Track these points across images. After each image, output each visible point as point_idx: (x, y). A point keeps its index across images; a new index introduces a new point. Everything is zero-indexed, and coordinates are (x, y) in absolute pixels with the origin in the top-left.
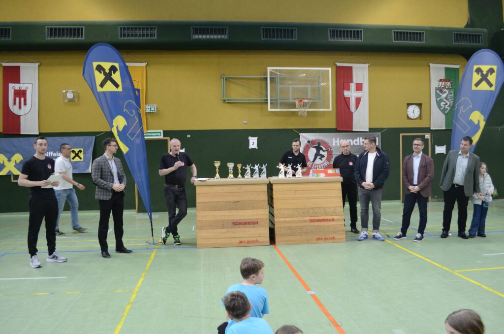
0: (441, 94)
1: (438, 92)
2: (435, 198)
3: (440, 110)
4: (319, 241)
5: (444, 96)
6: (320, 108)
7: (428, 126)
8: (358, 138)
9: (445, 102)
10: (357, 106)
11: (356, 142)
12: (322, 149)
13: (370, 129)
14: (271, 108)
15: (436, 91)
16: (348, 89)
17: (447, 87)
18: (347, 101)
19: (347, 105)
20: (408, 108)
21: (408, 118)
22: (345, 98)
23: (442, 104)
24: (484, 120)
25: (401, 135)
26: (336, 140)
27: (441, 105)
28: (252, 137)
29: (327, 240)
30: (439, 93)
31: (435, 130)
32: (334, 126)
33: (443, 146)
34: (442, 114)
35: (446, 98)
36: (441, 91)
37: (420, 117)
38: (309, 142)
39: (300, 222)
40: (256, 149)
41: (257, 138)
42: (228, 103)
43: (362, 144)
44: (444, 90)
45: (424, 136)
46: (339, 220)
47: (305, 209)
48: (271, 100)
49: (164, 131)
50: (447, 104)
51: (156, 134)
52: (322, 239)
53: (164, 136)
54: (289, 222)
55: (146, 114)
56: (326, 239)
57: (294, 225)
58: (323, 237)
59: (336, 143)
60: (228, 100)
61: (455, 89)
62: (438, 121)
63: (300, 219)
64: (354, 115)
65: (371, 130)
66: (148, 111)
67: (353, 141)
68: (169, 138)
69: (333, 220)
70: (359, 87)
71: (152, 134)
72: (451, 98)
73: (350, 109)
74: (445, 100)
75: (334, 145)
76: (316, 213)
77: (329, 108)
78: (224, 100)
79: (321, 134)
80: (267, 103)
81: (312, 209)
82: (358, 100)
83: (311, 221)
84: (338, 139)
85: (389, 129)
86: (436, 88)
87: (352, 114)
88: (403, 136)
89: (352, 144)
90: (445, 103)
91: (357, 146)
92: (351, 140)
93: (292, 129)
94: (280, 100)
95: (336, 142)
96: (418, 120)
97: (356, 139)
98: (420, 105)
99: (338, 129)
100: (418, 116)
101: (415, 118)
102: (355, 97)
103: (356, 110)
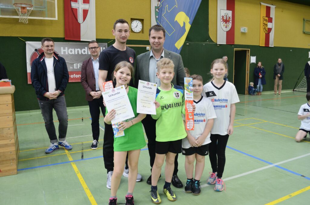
1: (157, 10)
6: (46, 17)
10: (84, 18)
11: (84, 51)
13: (96, 39)
15: (155, 9)
16: (76, 0)
18: (74, 12)
19: (75, 16)
20: (131, 22)
22: (72, 9)
24: (189, 22)
26: (64, 49)
32: (61, 35)
37: (142, 31)
38: (36, 50)
45: (146, 48)
59: (65, 52)
64: (82, 25)
65: (98, 41)
67: (81, 50)
73: (77, 20)
75: (62, 53)
77: (55, 17)
82: (85, 12)
84: (66, 48)
86: (155, 7)
89: (80, 53)
91: (85, 54)
92: (79, 50)
93: (18, 37)
95: (64, 50)
96: (141, 34)
97: (85, 49)
98: (142, 21)
99: (65, 39)
100: (140, 30)
101: (138, 31)
102: (83, 9)
103: (84, 21)
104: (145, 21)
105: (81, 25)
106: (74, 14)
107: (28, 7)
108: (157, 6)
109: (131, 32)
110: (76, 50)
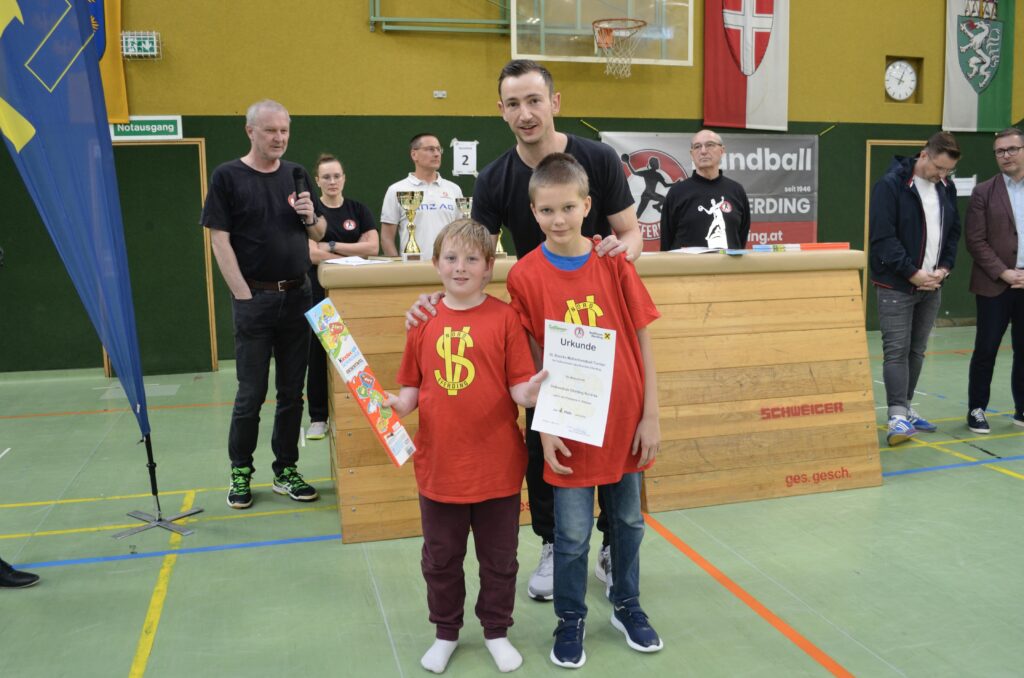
0: (970, 34)
1: (964, 27)
2: (945, 316)
3: (967, 77)
4: (797, 488)
5: (978, 39)
6: (661, 58)
7: (937, 123)
8: (759, 150)
9: (979, 56)
10: (759, 58)
11: (755, 162)
12: (662, 180)
13: (791, 124)
14: (519, 52)
15: (959, 26)
16: (737, 6)
17: (986, 16)
18: (731, 39)
19: (733, 55)
20: (887, 67)
21: (889, 98)
22: (727, 32)
23: (974, 60)
25: (870, 143)
27: (971, 65)
28: (460, 139)
29: (823, 484)
30: (967, 31)
31: (952, 132)
32: (693, 113)
33: (971, 176)
34: (972, 89)
35: (982, 47)
36: (971, 27)
37: (917, 96)
38: (626, 157)
39: (727, 419)
40: (472, 176)
41: (476, 143)
42: (388, 32)
43: (768, 167)
44: (980, 24)
46: (857, 407)
47: (742, 369)
48: (519, 27)
49: (185, 119)
50: (983, 63)
51: (160, 128)
52: (806, 480)
53: (185, 136)
54: (690, 421)
55: (124, 62)
56: (819, 478)
57: (706, 431)
58: (810, 474)
60: (387, 23)
61: (1004, 22)
62: (960, 111)
63: (727, 408)
64: (750, 81)
65: (796, 128)
66: (131, 52)
67: (746, 157)
68: (203, 140)
69: (838, 407)
70: (765, 3)
71: (148, 128)
72: (994, 48)
73: (737, 63)
74: (980, 52)
76: (783, 382)
77: (686, 58)
78: (377, 24)
79: (661, 135)
80: (507, 37)
81: (770, 368)
82: (762, 40)
83: (768, 414)
85: (839, 126)
86: (959, 16)
87: (746, 77)
88: (873, 148)
89: (742, 167)
90: (978, 60)
91: (757, 170)
92: (740, 156)
93: (579, 119)
94: (546, 27)
96: (912, 105)
97: (755, 152)
98: (917, 63)
99: (706, 123)
100: (910, 92)
101: (904, 97)
102: (755, 30)
103: (757, 67)
104: (926, 64)
105: (749, 78)
106: (730, 47)
107: (615, 29)
108: (963, 14)
109: (886, 101)
110: (732, 157)
